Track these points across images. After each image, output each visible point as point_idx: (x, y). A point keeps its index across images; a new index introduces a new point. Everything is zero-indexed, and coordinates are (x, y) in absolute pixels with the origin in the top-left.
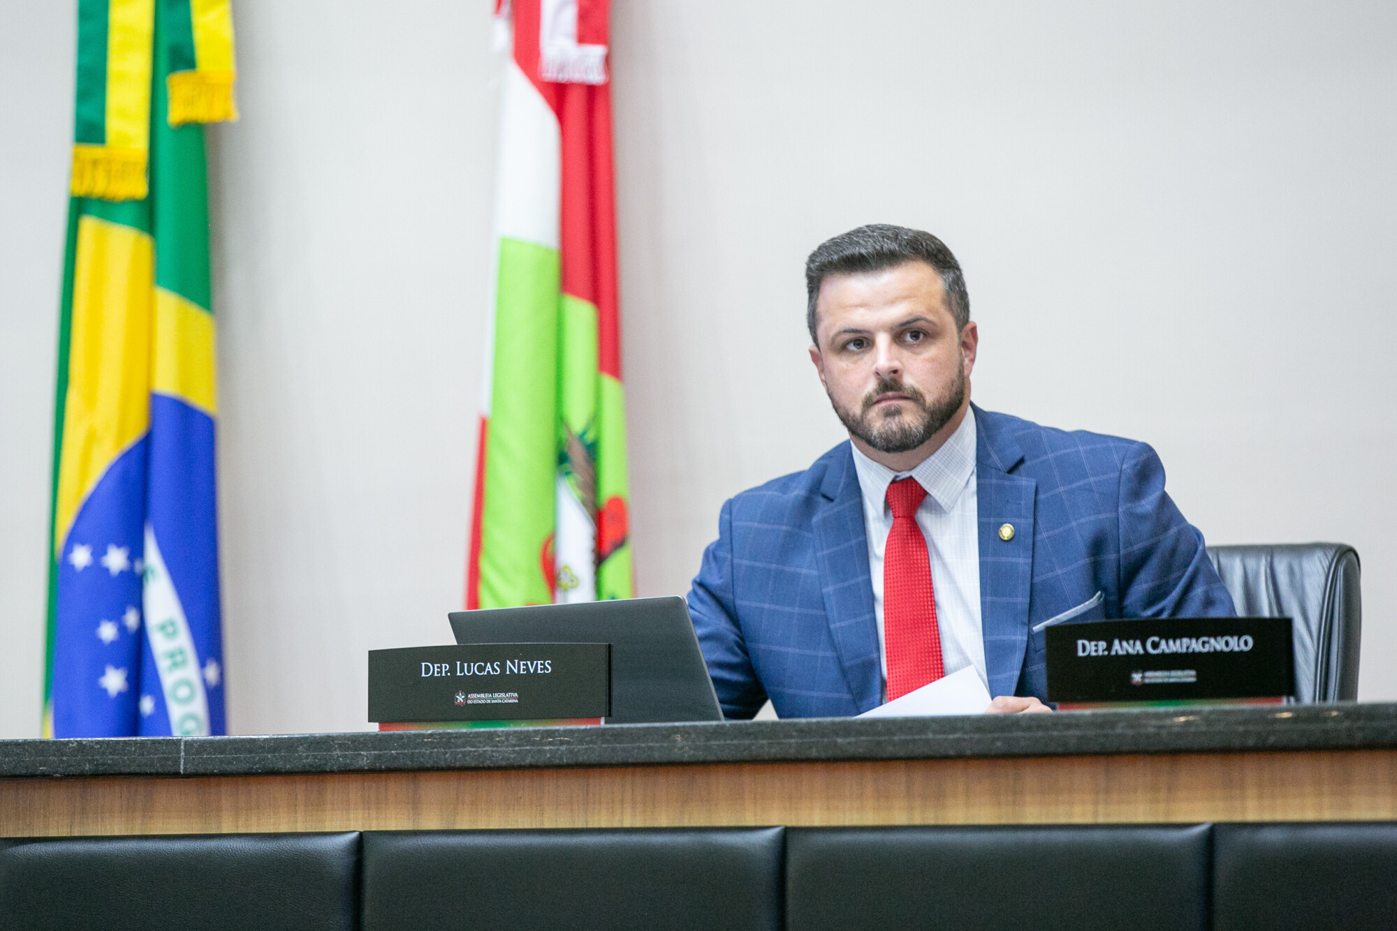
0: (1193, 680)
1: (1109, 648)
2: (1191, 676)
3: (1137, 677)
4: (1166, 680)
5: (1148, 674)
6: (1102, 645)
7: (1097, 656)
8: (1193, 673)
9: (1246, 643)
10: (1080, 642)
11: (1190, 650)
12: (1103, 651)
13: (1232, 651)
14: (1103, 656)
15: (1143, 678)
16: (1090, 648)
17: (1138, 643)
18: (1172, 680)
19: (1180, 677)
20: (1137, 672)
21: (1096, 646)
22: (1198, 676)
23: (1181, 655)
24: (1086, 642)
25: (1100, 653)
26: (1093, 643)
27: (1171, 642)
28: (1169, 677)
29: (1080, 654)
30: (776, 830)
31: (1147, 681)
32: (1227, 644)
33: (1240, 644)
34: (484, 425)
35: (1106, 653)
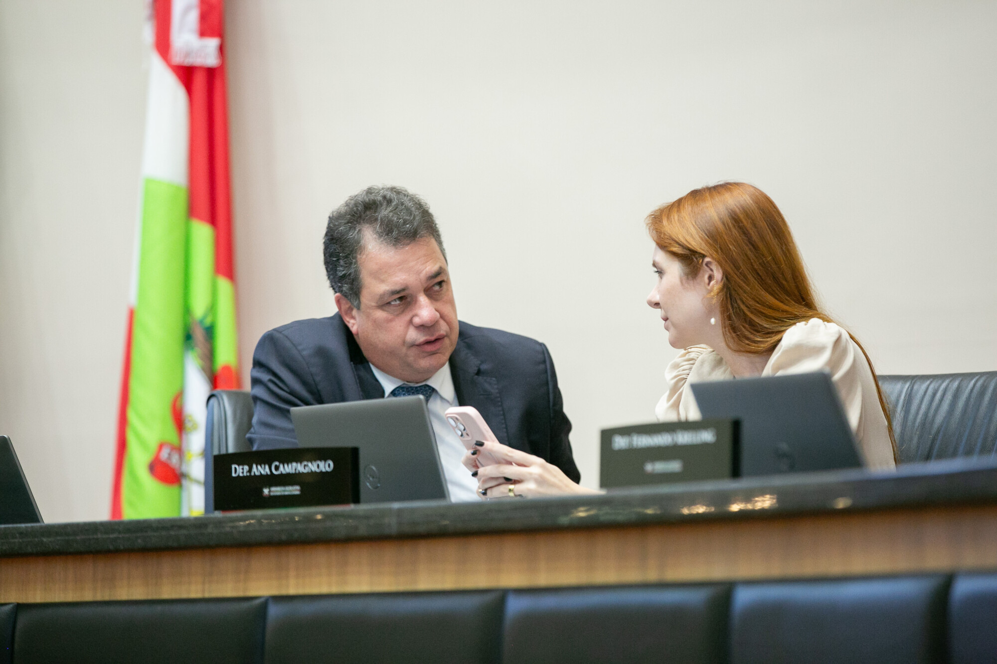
0: (298, 493)
1: (250, 471)
2: (296, 490)
3: (266, 491)
4: (283, 493)
5: (273, 489)
6: (246, 468)
7: (244, 476)
8: (298, 488)
9: (329, 465)
10: (233, 466)
11: (297, 472)
12: (247, 472)
13: (321, 472)
14: (247, 476)
15: (270, 491)
16: (239, 471)
17: (267, 467)
18: (286, 493)
19: (291, 491)
20: (266, 487)
21: (243, 469)
22: (301, 490)
23: (292, 474)
24: (237, 466)
25: (245, 474)
26: (241, 467)
27: (286, 466)
28: (284, 491)
29: (234, 475)
30: (11, 606)
31: (272, 494)
32: (318, 466)
33: (326, 466)
34: (131, 314)
35: (248, 474)
